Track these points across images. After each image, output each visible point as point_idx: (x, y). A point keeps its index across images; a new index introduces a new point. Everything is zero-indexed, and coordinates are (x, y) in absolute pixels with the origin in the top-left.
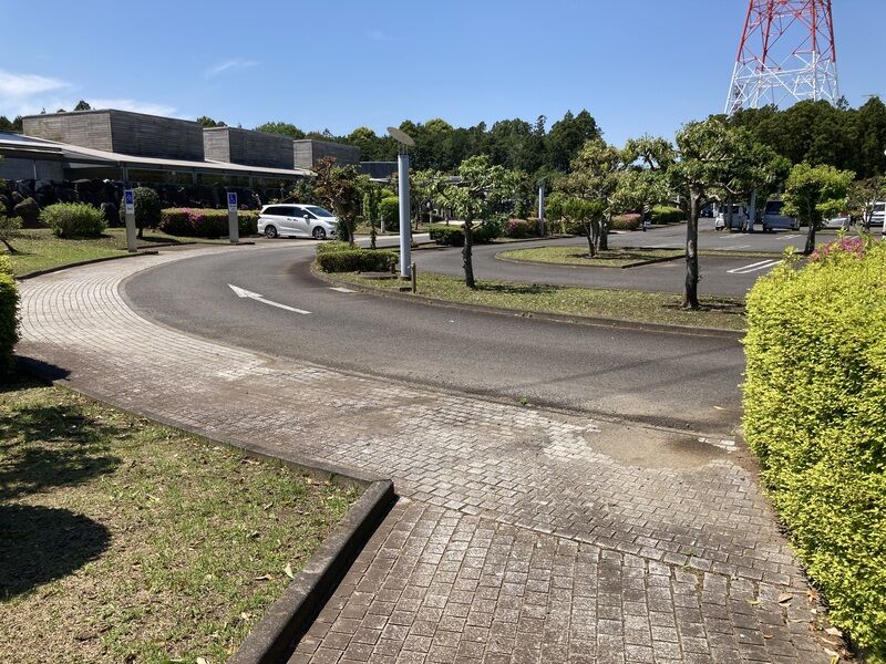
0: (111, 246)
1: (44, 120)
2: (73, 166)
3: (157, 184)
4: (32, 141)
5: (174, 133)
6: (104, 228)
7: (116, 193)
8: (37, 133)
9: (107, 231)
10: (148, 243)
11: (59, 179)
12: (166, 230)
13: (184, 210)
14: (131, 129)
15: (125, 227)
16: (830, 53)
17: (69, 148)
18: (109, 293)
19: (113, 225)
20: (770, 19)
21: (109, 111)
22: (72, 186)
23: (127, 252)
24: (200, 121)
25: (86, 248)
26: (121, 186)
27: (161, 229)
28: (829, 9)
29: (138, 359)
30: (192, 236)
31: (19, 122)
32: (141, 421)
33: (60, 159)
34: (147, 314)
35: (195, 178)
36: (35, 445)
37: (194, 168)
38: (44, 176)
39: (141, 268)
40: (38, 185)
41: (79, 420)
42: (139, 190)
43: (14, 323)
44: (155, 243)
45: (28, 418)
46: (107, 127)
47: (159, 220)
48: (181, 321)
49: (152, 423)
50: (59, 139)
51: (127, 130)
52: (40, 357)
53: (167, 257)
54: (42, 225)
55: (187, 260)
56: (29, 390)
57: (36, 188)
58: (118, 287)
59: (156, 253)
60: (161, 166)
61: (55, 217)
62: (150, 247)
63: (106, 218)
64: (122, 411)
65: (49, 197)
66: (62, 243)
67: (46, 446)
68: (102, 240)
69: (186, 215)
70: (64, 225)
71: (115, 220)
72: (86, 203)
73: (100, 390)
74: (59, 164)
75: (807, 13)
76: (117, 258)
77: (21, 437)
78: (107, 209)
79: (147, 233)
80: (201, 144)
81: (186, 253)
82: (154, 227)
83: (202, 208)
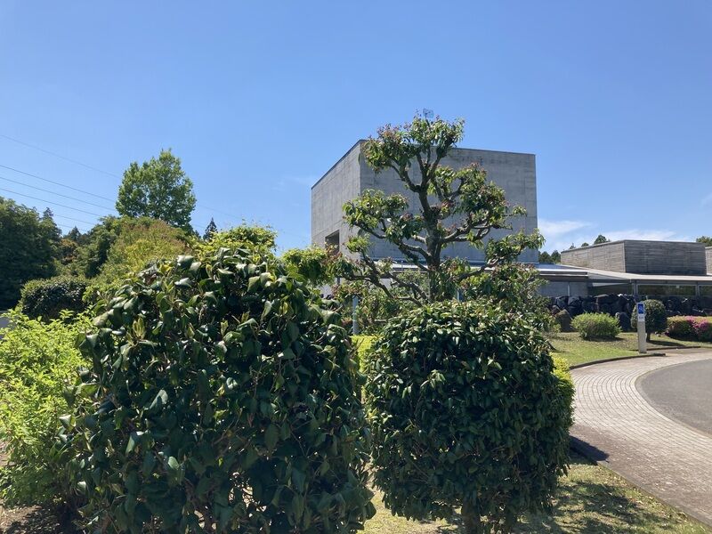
0: (624, 347)
1: (576, 253)
2: (595, 284)
3: (662, 296)
4: (567, 268)
5: (679, 254)
6: (617, 333)
7: (628, 304)
8: (570, 263)
9: (621, 335)
10: (655, 346)
11: (585, 295)
12: (671, 335)
13: (688, 318)
14: (641, 253)
15: (636, 331)
17: (593, 272)
18: (629, 389)
19: (625, 330)
21: (624, 241)
22: (594, 300)
23: (637, 353)
24: (699, 241)
25: (603, 349)
26: (632, 298)
27: (666, 334)
29: (664, 453)
30: (695, 341)
31: (556, 255)
32: (680, 515)
33: (586, 280)
34: (665, 411)
35: (697, 289)
36: (593, 515)
37: (697, 282)
38: (574, 293)
39: (652, 368)
40: (570, 300)
41: (623, 501)
42: (648, 302)
43: (570, 411)
44: (661, 347)
45: (583, 490)
46: (622, 254)
47: (665, 327)
48: (699, 422)
49: (689, 518)
50: (585, 265)
51: (638, 255)
52: (582, 438)
53: (674, 359)
54: (572, 330)
55: (694, 362)
56: (580, 465)
57: (569, 303)
58: (636, 383)
59: (663, 355)
60: (666, 281)
61: (582, 324)
62: (658, 350)
63: (620, 324)
64: (660, 501)
65: (577, 310)
66: (587, 344)
67: (602, 519)
68: (617, 342)
69: (690, 323)
70: (588, 330)
71: (627, 326)
72: (605, 313)
73: (636, 476)
74: (585, 284)
76: (630, 358)
77: (581, 506)
78: (622, 318)
79: (654, 337)
80: (703, 261)
81: (691, 356)
82: (660, 332)
83: (704, 315)
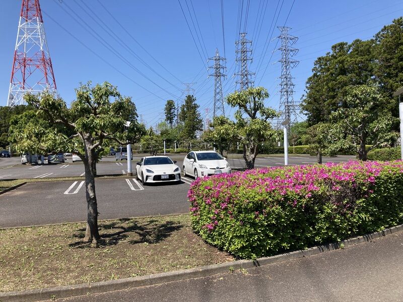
16: (54, 85)
20: (25, 67)
28: (51, 67)
75: (42, 67)
